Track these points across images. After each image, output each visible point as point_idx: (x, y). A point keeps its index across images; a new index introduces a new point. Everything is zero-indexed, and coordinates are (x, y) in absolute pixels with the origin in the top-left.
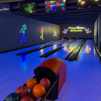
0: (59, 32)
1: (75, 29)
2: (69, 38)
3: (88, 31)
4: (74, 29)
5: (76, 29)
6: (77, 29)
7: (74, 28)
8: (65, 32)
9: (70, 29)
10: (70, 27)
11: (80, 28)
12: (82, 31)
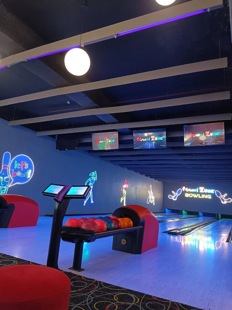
0: (159, 196)
2: (182, 211)
3: (224, 199)
5: (197, 191)
10: (184, 188)
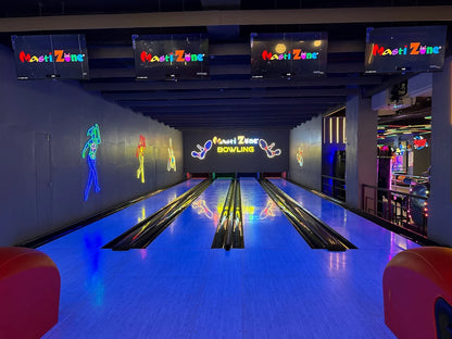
1: (233, 146)
3: (271, 151)
4: (229, 145)
6: (237, 145)
7: (228, 142)
8: (200, 153)
9: (218, 145)
11: (247, 141)
12: (253, 151)
